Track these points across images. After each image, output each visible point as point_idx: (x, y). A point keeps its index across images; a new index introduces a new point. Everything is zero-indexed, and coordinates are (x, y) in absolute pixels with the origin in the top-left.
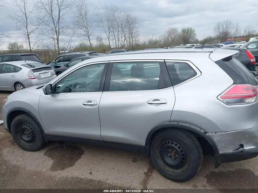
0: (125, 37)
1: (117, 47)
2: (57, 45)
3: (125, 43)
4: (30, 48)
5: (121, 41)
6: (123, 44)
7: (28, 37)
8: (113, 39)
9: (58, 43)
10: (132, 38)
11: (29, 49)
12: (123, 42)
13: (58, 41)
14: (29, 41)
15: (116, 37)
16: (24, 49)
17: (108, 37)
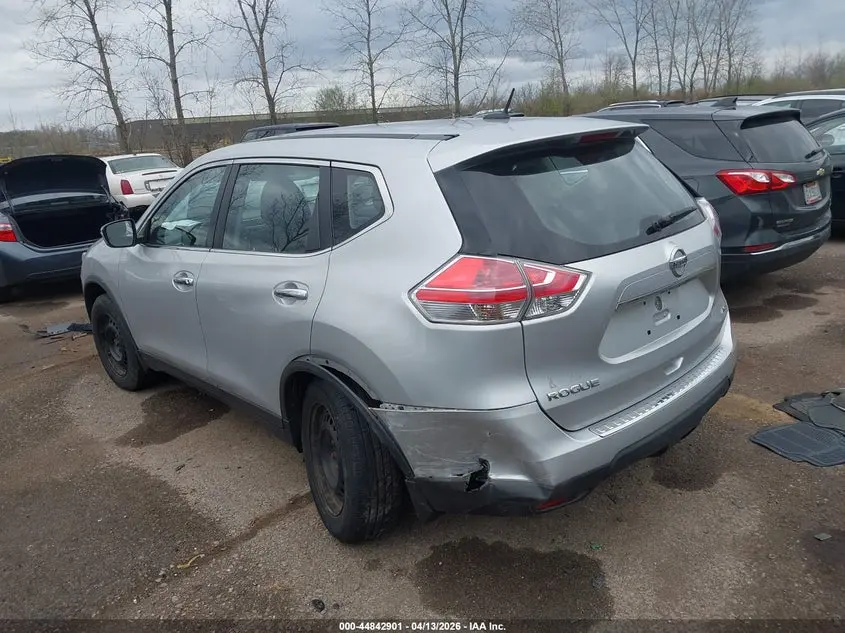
0: (700, 54)
1: (665, 91)
2: (453, 92)
3: (699, 74)
4: (374, 102)
5: (680, 69)
6: (688, 80)
7: (371, 69)
8: (649, 65)
9: (456, 84)
10: (730, 55)
11: (371, 106)
12: (689, 73)
13: (456, 78)
14: (372, 81)
15: (662, 55)
16: (357, 106)
17: (633, 56)
